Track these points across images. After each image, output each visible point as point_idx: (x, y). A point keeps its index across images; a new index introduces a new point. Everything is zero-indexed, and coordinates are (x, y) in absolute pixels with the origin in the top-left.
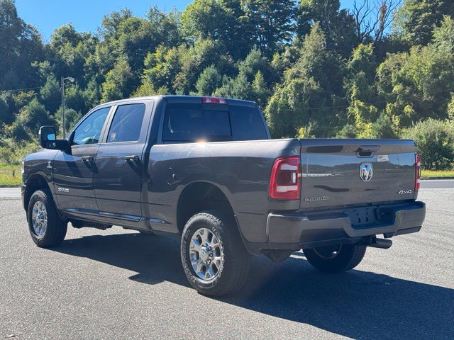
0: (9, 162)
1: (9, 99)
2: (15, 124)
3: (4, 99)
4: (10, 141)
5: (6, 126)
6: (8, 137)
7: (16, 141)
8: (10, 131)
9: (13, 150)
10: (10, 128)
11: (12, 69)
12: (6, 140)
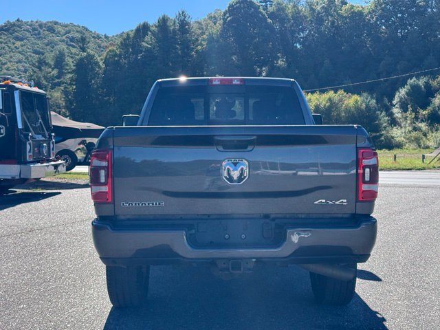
0: (420, 146)
1: (427, 84)
2: (430, 109)
3: (421, 84)
4: (423, 126)
5: (421, 111)
6: (422, 121)
7: (430, 125)
8: (424, 115)
9: (425, 135)
10: (424, 113)
11: (431, 54)
12: (420, 125)
